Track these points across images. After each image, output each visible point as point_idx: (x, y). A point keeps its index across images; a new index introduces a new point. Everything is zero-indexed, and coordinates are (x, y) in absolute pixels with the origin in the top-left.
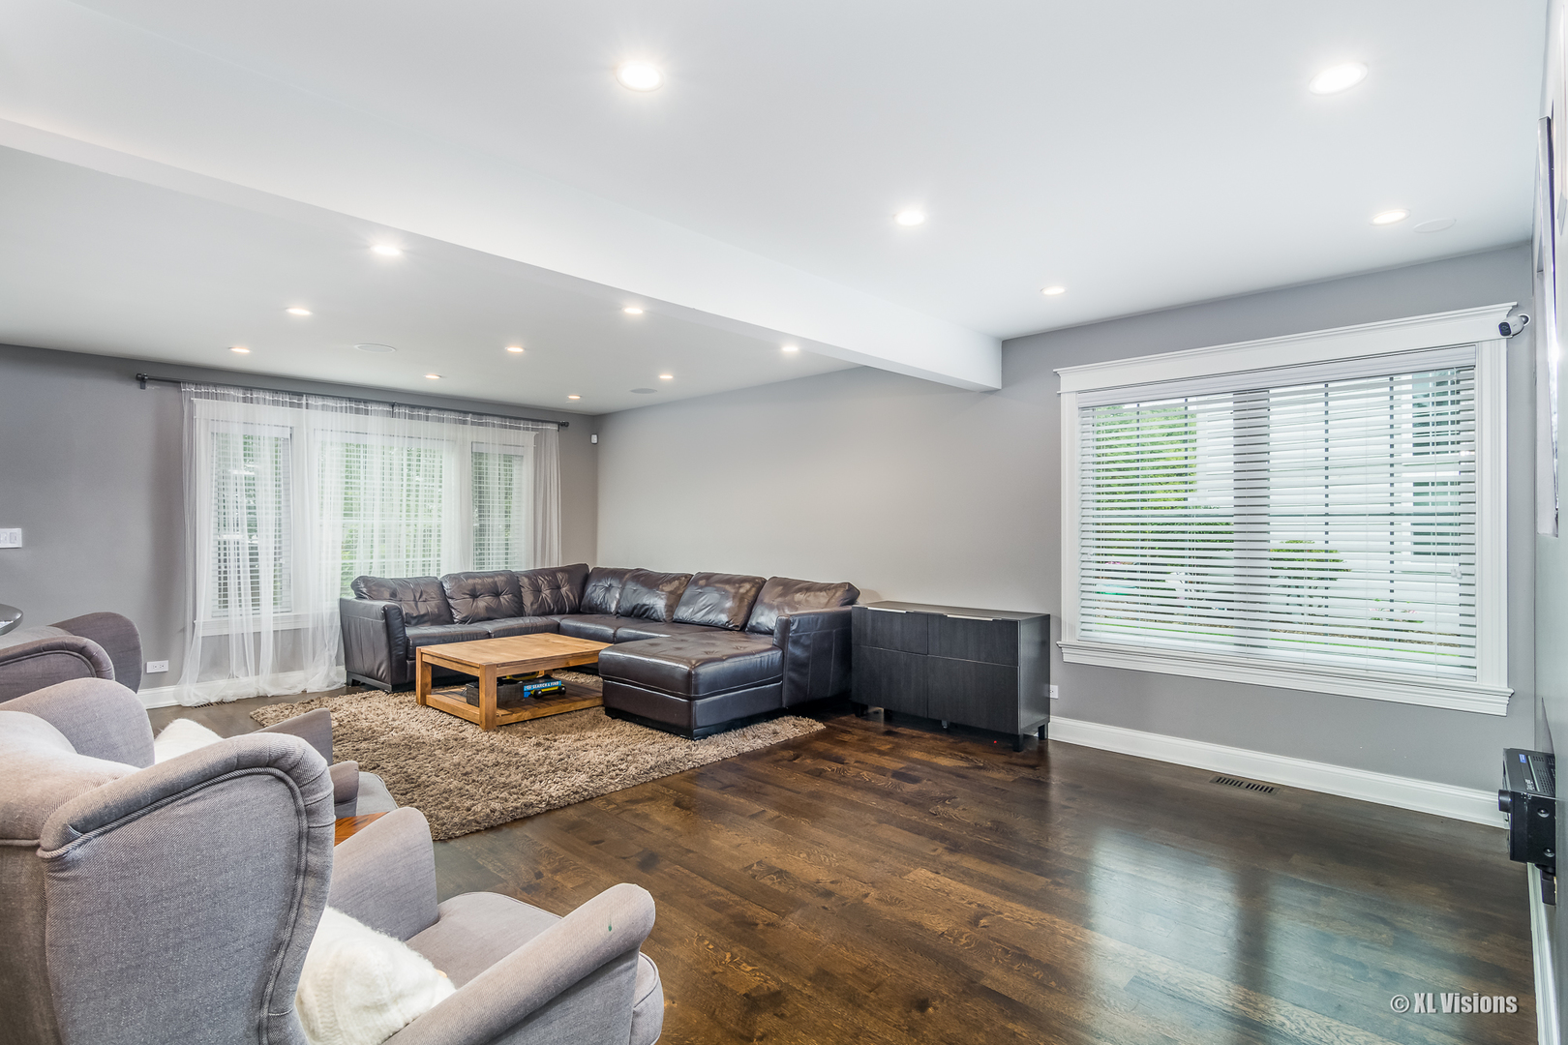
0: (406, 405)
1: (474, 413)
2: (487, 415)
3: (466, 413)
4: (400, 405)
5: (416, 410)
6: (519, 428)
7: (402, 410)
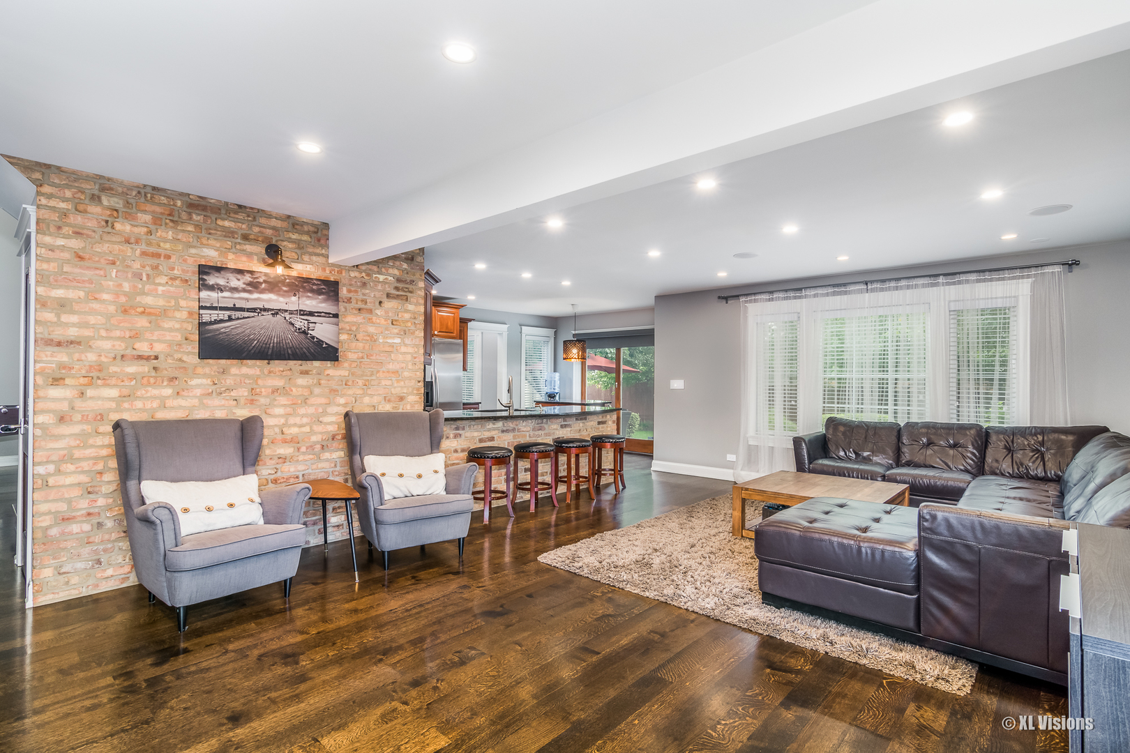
0: (877, 281)
1: (945, 275)
2: (959, 273)
3: (937, 276)
4: (872, 282)
5: (887, 283)
6: (1003, 279)
7: (875, 286)
